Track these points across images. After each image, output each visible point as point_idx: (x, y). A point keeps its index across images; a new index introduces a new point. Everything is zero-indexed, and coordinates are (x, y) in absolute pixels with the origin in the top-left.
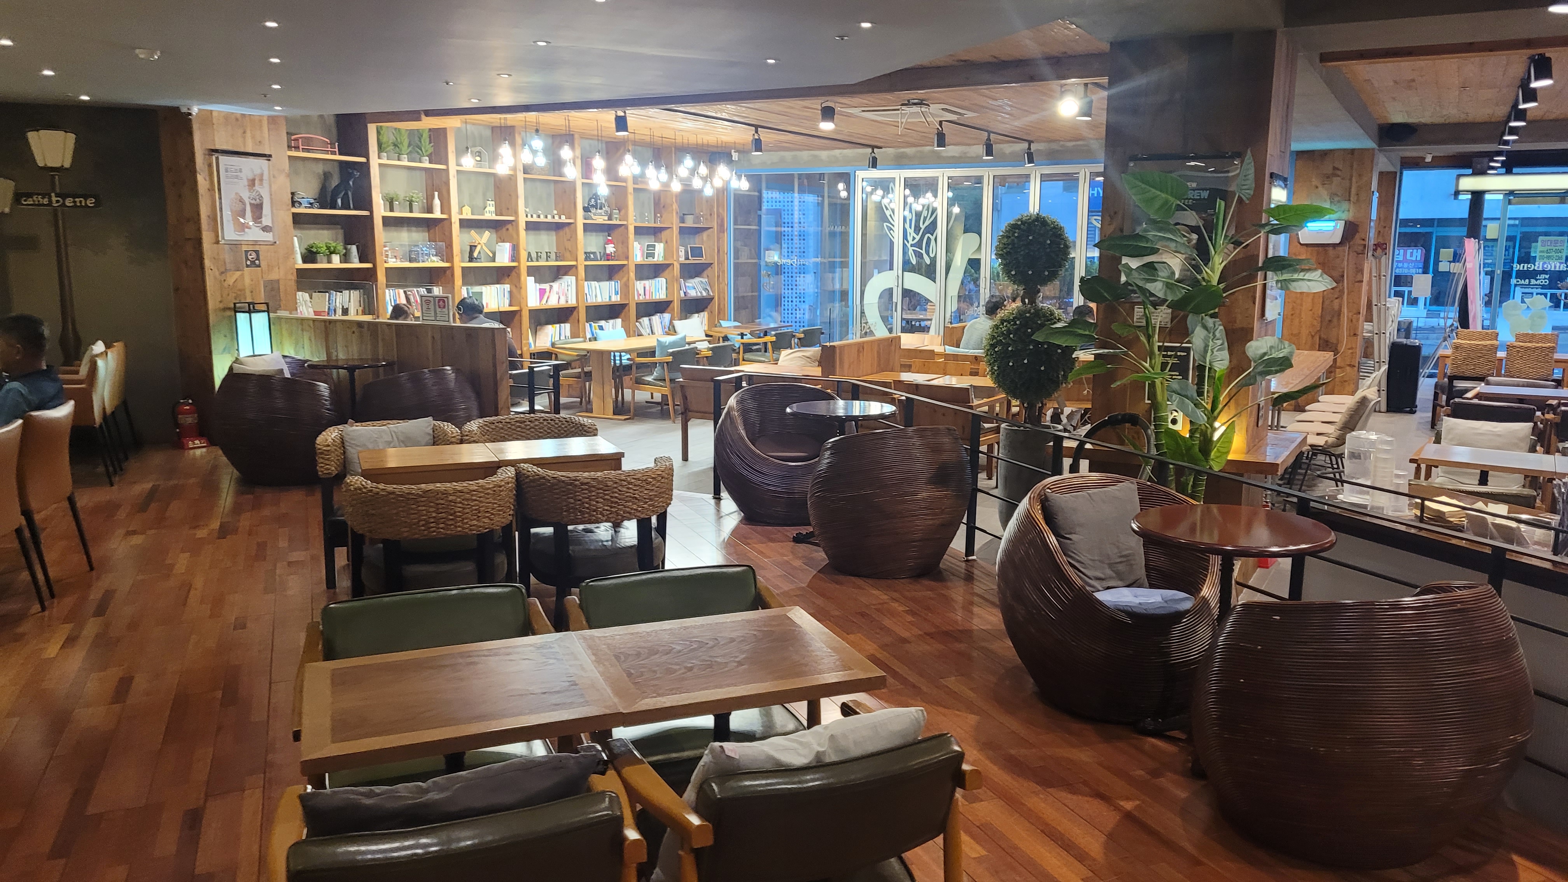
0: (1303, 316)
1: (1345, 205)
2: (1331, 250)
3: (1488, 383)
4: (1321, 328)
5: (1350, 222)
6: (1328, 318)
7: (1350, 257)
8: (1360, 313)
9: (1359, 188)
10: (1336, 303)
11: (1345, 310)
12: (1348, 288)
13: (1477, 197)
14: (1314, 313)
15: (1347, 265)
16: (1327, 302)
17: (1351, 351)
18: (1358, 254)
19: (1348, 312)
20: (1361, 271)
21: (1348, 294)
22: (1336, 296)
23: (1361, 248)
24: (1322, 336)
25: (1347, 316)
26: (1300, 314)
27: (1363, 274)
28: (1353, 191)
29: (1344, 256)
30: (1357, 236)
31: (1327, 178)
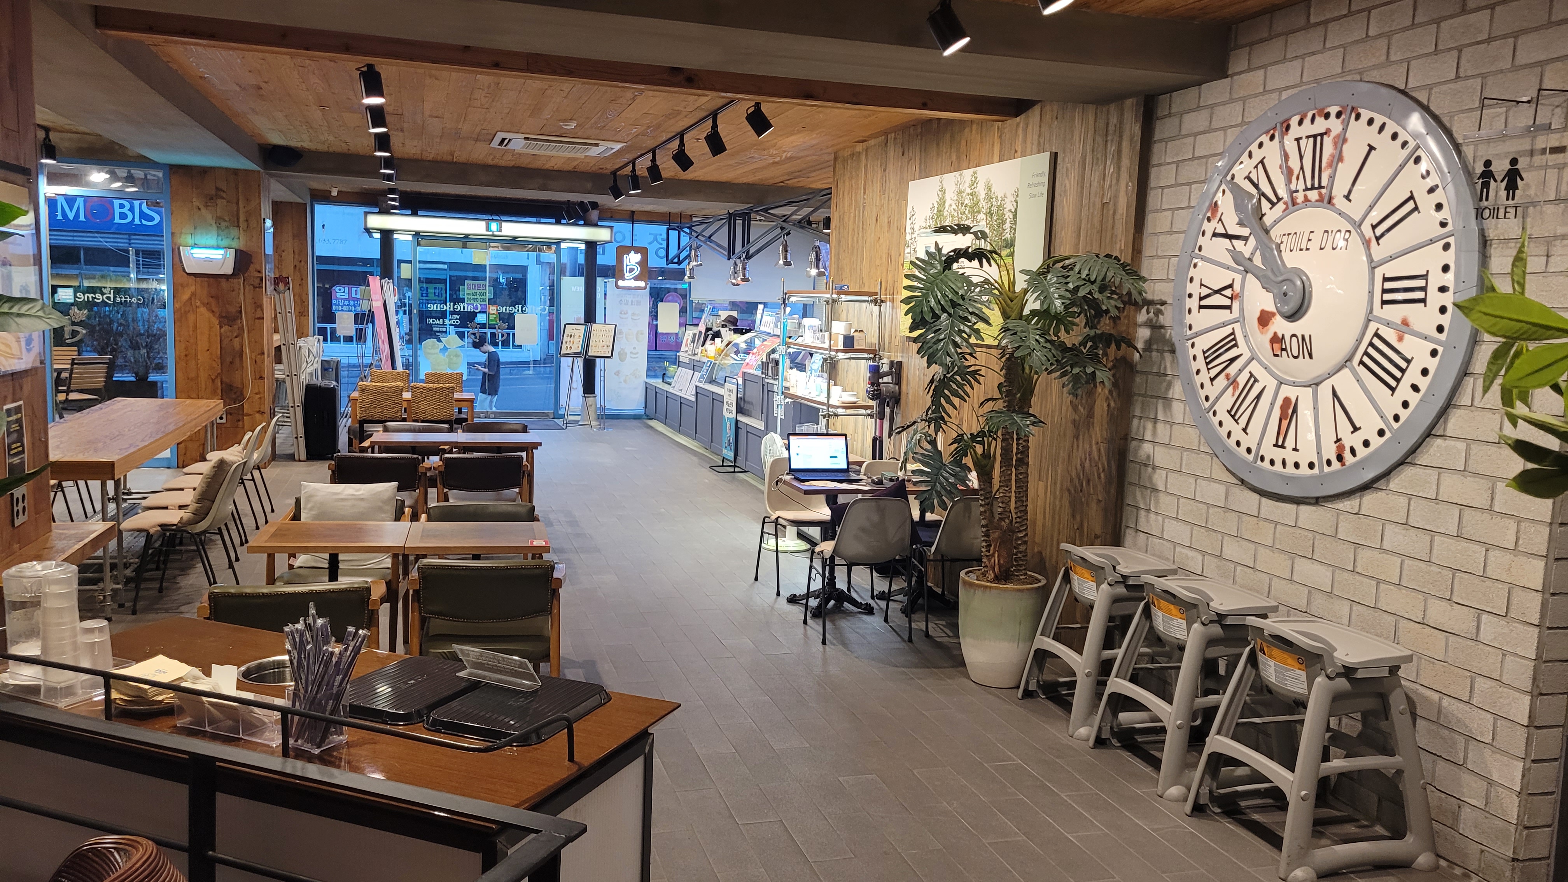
0: (199, 357)
1: (234, 232)
2: (224, 283)
3: (386, 430)
4: (222, 370)
5: (241, 251)
6: (229, 359)
7: (247, 290)
8: (263, 353)
9: (249, 214)
10: (236, 342)
11: (247, 350)
12: (247, 325)
13: (387, 235)
14: (211, 354)
15: (244, 300)
16: (226, 341)
17: (258, 396)
18: (255, 287)
19: (252, 351)
20: (261, 307)
21: (249, 332)
22: (235, 334)
23: (258, 281)
24: (224, 379)
25: (251, 358)
26: (196, 355)
27: (262, 310)
28: (242, 218)
29: (240, 289)
30: (252, 268)
31: (210, 200)
